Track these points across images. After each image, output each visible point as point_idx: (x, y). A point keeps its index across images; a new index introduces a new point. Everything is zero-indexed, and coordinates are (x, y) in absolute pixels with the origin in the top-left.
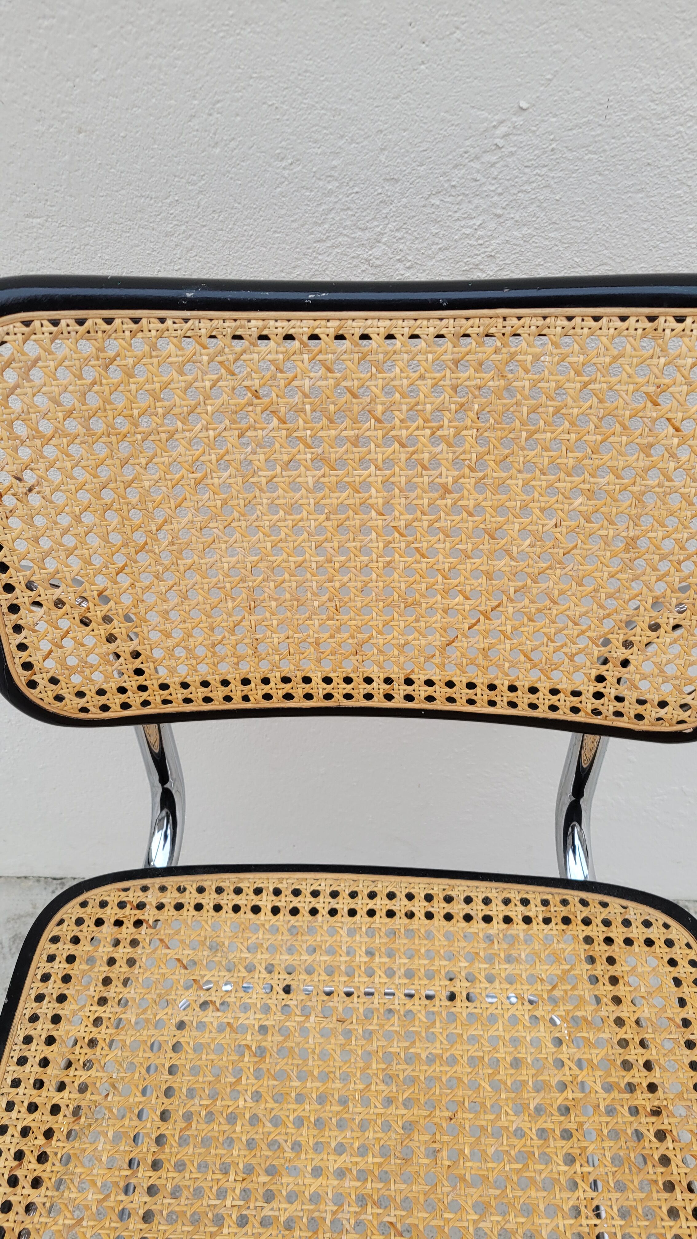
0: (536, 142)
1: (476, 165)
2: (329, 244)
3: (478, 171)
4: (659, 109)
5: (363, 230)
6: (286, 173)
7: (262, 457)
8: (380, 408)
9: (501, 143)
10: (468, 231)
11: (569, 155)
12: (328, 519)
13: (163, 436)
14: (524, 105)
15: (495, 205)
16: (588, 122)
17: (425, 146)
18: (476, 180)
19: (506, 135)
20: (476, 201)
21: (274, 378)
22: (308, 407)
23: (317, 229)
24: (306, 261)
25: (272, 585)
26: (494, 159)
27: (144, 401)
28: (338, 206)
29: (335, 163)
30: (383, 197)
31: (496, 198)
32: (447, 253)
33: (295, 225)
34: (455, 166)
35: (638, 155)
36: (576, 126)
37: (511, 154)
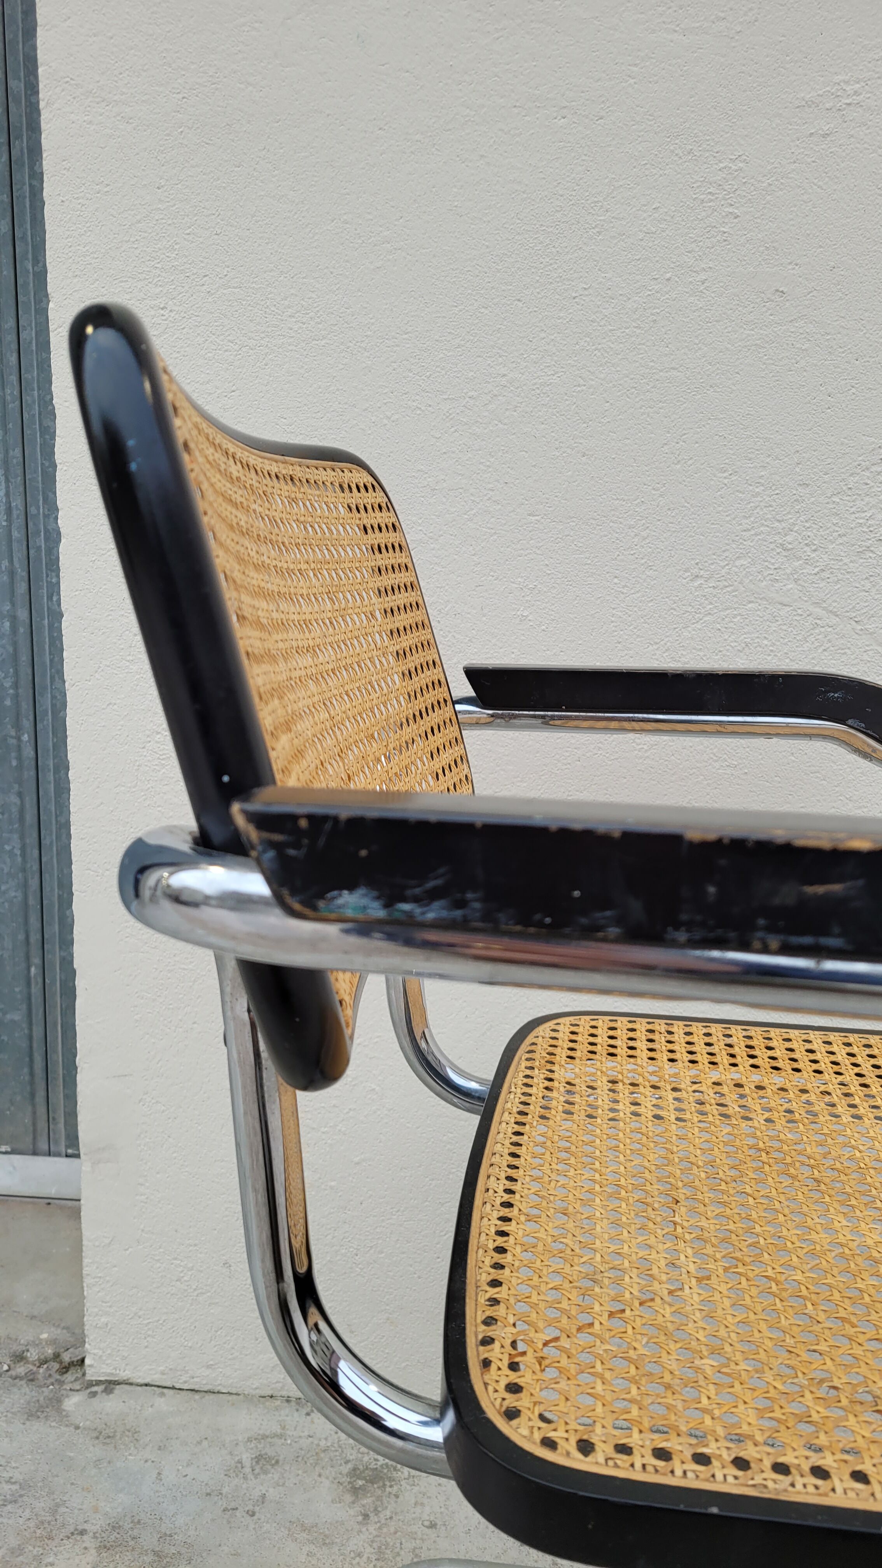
1: (867, 474)
2: (753, 532)
3: (868, 478)
5: (779, 521)
6: (726, 481)
10: (861, 521)
17: (829, 460)
18: (867, 484)
20: (867, 499)
23: (745, 521)
28: (762, 504)
29: (762, 473)
30: (796, 497)
32: (845, 538)
33: (728, 519)
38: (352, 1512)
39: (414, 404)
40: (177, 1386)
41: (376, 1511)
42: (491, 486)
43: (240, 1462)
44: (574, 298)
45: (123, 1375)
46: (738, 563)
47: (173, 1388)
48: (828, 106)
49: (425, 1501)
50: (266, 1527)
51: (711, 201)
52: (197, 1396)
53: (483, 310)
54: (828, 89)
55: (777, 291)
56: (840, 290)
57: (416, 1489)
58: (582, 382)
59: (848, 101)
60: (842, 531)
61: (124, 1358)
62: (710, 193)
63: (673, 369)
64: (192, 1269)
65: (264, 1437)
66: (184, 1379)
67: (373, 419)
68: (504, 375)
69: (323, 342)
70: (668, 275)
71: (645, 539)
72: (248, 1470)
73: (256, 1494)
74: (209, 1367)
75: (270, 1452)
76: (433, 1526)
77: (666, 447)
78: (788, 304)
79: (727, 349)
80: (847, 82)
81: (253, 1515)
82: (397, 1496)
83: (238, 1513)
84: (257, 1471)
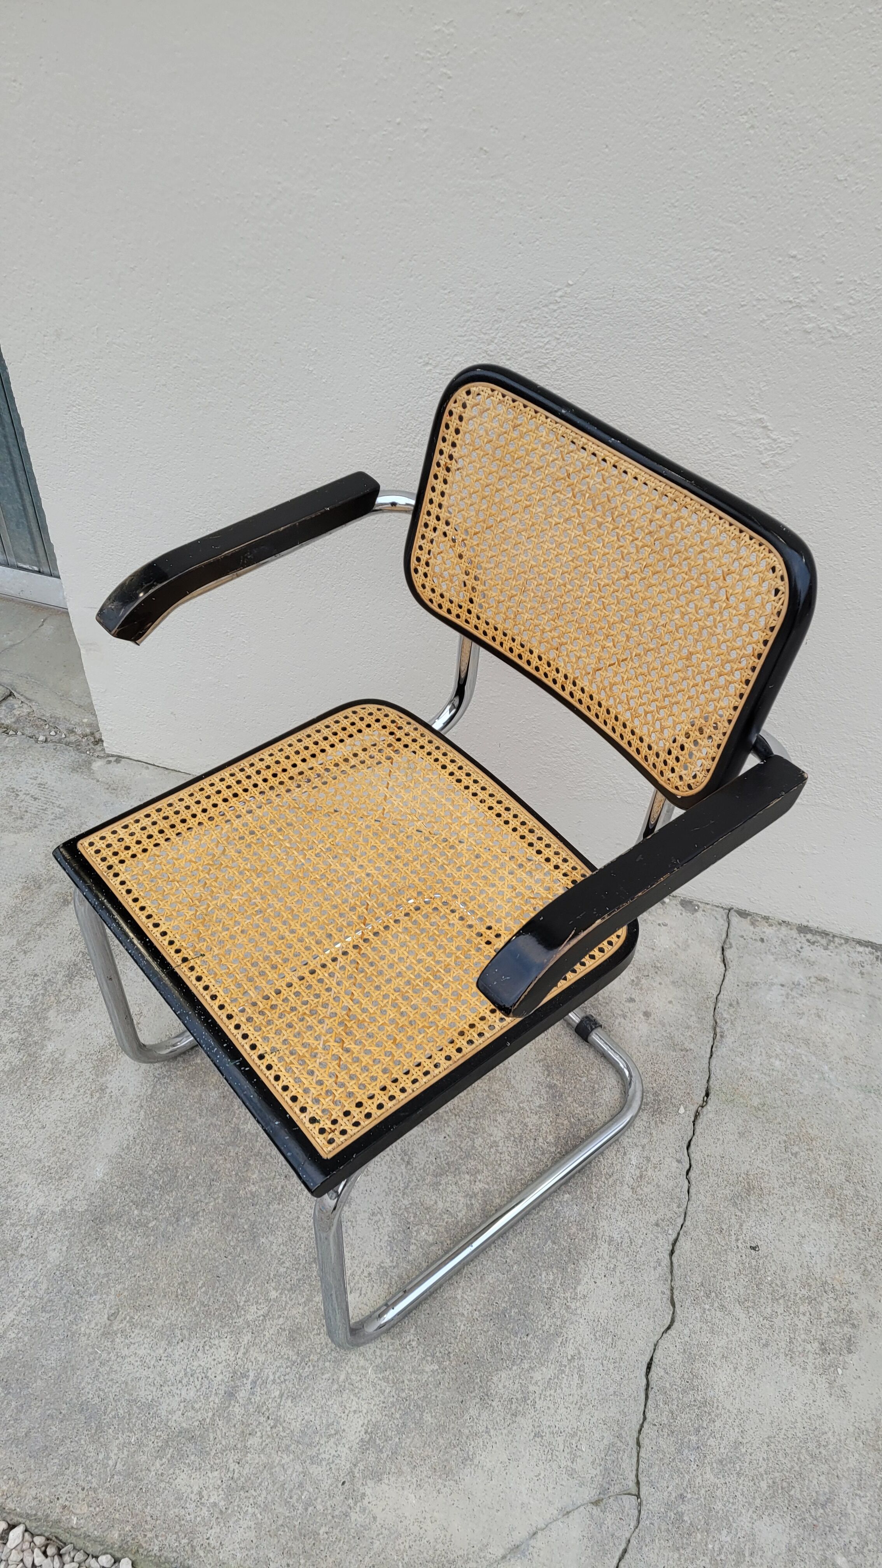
0: (577, 303)
1: (546, 309)
2: (465, 338)
3: (547, 313)
4: (640, 296)
9: (559, 300)
10: (541, 344)
11: (595, 313)
14: (570, 282)
15: (555, 332)
16: (604, 297)
17: (519, 295)
18: (546, 318)
19: (561, 297)
20: (546, 329)
23: (460, 329)
24: (453, 346)
26: (555, 308)
28: (472, 319)
29: (472, 296)
31: (556, 329)
34: (535, 308)
35: (631, 319)
36: (598, 298)
37: (564, 307)
46: (456, 359)
51: (429, 59)
55: (482, 149)
60: (527, 349)
68: (280, 183)
71: (390, 329)
78: (490, 162)
79: (445, 192)
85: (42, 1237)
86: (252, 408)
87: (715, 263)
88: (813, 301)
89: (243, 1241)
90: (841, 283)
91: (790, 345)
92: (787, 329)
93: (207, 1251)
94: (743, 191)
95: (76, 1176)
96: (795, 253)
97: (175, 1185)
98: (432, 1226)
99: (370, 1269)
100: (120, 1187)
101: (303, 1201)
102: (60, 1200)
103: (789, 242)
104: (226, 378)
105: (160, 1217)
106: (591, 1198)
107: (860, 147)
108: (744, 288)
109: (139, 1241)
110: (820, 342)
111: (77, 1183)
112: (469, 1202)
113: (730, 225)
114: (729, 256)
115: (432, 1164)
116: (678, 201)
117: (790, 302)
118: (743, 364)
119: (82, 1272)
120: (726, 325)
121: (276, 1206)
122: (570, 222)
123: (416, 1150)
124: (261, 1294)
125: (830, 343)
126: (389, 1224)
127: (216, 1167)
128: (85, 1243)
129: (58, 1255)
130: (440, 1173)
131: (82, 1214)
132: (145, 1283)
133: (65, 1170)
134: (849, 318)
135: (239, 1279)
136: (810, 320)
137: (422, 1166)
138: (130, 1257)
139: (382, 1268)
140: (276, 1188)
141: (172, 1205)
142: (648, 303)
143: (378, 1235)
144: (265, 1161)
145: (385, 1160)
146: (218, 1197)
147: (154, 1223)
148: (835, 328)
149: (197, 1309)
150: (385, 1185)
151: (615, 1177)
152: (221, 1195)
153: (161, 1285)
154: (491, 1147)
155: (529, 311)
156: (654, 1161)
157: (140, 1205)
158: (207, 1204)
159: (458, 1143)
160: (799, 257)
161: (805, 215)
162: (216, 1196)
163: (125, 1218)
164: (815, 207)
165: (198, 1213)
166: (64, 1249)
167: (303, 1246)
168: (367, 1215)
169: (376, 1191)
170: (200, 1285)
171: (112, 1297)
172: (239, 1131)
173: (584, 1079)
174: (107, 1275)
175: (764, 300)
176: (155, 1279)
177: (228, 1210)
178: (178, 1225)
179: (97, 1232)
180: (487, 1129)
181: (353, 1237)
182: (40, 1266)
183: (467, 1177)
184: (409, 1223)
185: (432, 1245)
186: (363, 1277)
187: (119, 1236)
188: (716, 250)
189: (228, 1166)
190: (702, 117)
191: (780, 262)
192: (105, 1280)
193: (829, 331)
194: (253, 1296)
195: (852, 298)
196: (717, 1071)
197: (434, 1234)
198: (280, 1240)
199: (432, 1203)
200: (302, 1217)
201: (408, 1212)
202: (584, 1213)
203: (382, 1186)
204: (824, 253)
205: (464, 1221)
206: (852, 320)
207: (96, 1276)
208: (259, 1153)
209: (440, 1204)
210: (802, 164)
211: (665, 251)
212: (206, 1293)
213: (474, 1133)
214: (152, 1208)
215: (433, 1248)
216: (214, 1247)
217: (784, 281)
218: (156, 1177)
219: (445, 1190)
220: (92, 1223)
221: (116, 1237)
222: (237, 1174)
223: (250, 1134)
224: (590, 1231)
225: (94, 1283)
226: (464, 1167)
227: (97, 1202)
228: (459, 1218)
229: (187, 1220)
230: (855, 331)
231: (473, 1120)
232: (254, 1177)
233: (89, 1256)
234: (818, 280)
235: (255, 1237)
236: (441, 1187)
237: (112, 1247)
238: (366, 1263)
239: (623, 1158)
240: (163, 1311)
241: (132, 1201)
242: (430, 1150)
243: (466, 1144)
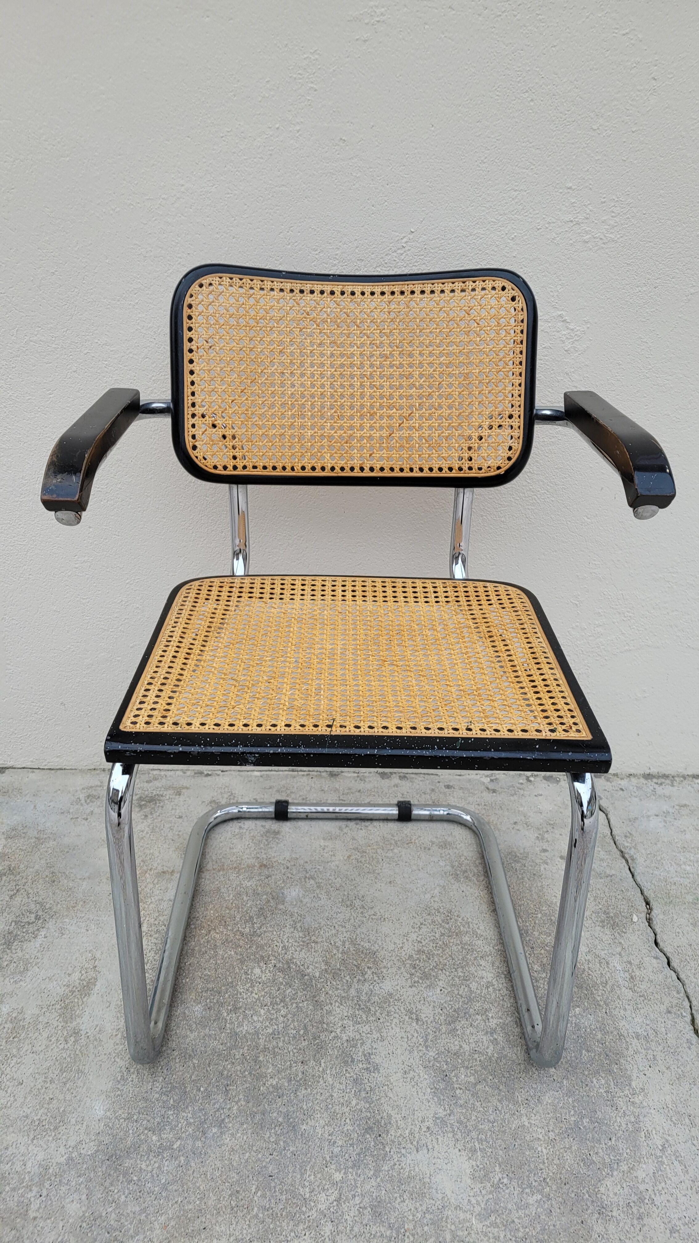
0: (418, 245)
1: (395, 254)
3: (396, 257)
4: (465, 233)
6: (317, 256)
7: (309, 341)
8: (358, 321)
9: (404, 245)
11: (432, 251)
12: (335, 371)
13: (268, 329)
14: (413, 230)
16: (438, 238)
17: (374, 246)
18: (396, 261)
19: (406, 242)
21: (315, 307)
22: (329, 320)
25: (310, 403)
26: (402, 252)
27: (262, 313)
30: (357, 267)
34: (386, 255)
35: (459, 251)
36: (434, 239)
37: (409, 250)
38: (139, 815)
39: (129, 202)
40: (41, 767)
41: (151, 814)
42: (179, 255)
43: (79, 798)
44: (222, 137)
45: (10, 764)
47: (39, 769)
48: (366, 21)
49: (177, 808)
50: (94, 824)
51: (300, 79)
52: (53, 772)
53: (167, 142)
54: (366, 10)
55: (341, 139)
56: (377, 141)
57: (172, 803)
58: (230, 192)
59: (378, 19)
61: (9, 755)
62: (299, 74)
63: (283, 185)
64: (43, 707)
65: (91, 787)
66: (44, 764)
67: (104, 210)
68: (183, 185)
69: (68, 159)
70: (277, 126)
72: (83, 801)
73: (88, 811)
74: (57, 757)
75: (95, 793)
76: (180, 817)
77: (282, 234)
78: (347, 148)
79: (314, 174)
80: (377, 7)
81: (87, 819)
82: (162, 807)
83: (79, 820)
84: (88, 801)
85: (54, 1192)
86: (153, 378)
87: (516, 200)
88: (587, 218)
89: (282, 1134)
90: (604, 202)
91: (575, 254)
92: (571, 242)
93: (247, 1154)
94: (531, 145)
95: (73, 1121)
96: (571, 185)
97: (188, 1101)
98: (467, 1068)
99: (427, 1124)
100: (129, 1118)
101: (330, 1079)
102: (62, 1150)
103: (566, 177)
104: (131, 355)
105: (184, 1135)
106: (600, 1005)
107: (605, 105)
108: (538, 216)
109: (168, 1166)
110: (596, 248)
111: (77, 1127)
112: (492, 1038)
113: (524, 171)
114: (525, 193)
115: (441, 1015)
116: (486, 158)
117: (571, 221)
118: (543, 274)
119: (113, 1215)
120: (528, 246)
121: (304, 1092)
122: (409, 185)
123: (419, 1007)
124: (325, 1179)
125: (603, 248)
126: (425, 1078)
127: (225, 1073)
128: (107, 1184)
129: (79, 1205)
130: (452, 1020)
131: (93, 1156)
132: (190, 1207)
133: (58, 1118)
134: (613, 227)
135: (294, 1172)
136: (587, 232)
137: (432, 1018)
138: (164, 1184)
139: (438, 1118)
140: (297, 1075)
141: (192, 1121)
142: (470, 238)
143: (420, 1091)
144: (275, 1054)
145: (394, 1023)
146: (239, 1100)
147: (178, 1143)
148: (605, 236)
149: (261, 1215)
150: (405, 1045)
151: (610, 984)
152: (241, 1097)
153: (210, 1203)
154: (488, 987)
155: (382, 258)
156: (636, 962)
157: (157, 1129)
158: (229, 1109)
159: (456, 992)
160: (574, 187)
161: (574, 157)
162: (236, 1099)
163: (144, 1147)
164: (581, 150)
165: (224, 1120)
166: (84, 1197)
167: (348, 1121)
168: (399, 1075)
169: (399, 1052)
170: (254, 1191)
171: (158, 1232)
172: (236, 1034)
173: (539, 916)
174: (144, 1210)
175: (554, 223)
176: (201, 1199)
177: (254, 1109)
178: (205, 1138)
179: (116, 1169)
180: (476, 974)
181: (396, 1098)
182: (61, 1224)
183: (479, 1017)
184: (444, 1071)
185: (476, 1084)
186: (422, 1132)
187: (144, 1167)
188: (516, 191)
189: (239, 1068)
190: (497, 97)
191: (561, 193)
192: (143, 1217)
193: (601, 239)
194: (317, 1183)
195: (613, 212)
196: (646, 886)
197: (474, 1075)
198: (322, 1122)
199: (458, 1047)
200: (335, 1095)
201: (439, 1062)
202: (600, 1019)
203: (402, 1045)
204: (591, 182)
205: (495, 1055)
206: (615, 228)
207: (131, 1215)
208: (265, 1049)
209: (466, 1047)
210: (568, 122)
211: (480, 196)
212: (264, 1196)
213: (467, 980)
214: (171, 1129)
215: (478, 1087)
216: (254, 1149)
217: (566, 207)
218: (164, 1098)
219: (463, 1033)
220: (108, 1162)
221: (141, 1169)
222: (250, 1073)
223: (249, 1034)
224: (615, 1033)
225: (131, 1223)
226: (471, 1010)
227: (107, 1139)
228: (489, 1054)
229: (215, 1130)
230: (618, 236)
231: (460, 970)
232: (270, 1071)
233: (116, 1196)
234: (589, 202)
235: (294, 1127)
236: (459, 1032)
237: (139, 1180)
238: (420, 1119)
239: (608, 967)
240: (223, 1228)
241: (146, 1129)
242: (432, 1004)
243: (464, 991)
